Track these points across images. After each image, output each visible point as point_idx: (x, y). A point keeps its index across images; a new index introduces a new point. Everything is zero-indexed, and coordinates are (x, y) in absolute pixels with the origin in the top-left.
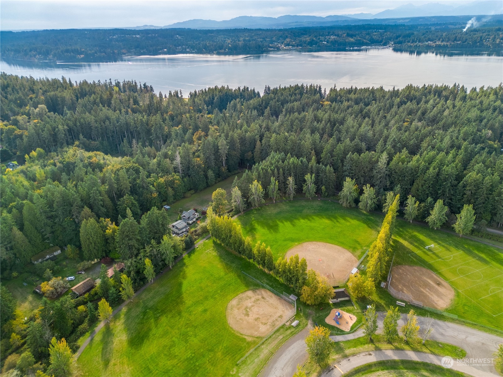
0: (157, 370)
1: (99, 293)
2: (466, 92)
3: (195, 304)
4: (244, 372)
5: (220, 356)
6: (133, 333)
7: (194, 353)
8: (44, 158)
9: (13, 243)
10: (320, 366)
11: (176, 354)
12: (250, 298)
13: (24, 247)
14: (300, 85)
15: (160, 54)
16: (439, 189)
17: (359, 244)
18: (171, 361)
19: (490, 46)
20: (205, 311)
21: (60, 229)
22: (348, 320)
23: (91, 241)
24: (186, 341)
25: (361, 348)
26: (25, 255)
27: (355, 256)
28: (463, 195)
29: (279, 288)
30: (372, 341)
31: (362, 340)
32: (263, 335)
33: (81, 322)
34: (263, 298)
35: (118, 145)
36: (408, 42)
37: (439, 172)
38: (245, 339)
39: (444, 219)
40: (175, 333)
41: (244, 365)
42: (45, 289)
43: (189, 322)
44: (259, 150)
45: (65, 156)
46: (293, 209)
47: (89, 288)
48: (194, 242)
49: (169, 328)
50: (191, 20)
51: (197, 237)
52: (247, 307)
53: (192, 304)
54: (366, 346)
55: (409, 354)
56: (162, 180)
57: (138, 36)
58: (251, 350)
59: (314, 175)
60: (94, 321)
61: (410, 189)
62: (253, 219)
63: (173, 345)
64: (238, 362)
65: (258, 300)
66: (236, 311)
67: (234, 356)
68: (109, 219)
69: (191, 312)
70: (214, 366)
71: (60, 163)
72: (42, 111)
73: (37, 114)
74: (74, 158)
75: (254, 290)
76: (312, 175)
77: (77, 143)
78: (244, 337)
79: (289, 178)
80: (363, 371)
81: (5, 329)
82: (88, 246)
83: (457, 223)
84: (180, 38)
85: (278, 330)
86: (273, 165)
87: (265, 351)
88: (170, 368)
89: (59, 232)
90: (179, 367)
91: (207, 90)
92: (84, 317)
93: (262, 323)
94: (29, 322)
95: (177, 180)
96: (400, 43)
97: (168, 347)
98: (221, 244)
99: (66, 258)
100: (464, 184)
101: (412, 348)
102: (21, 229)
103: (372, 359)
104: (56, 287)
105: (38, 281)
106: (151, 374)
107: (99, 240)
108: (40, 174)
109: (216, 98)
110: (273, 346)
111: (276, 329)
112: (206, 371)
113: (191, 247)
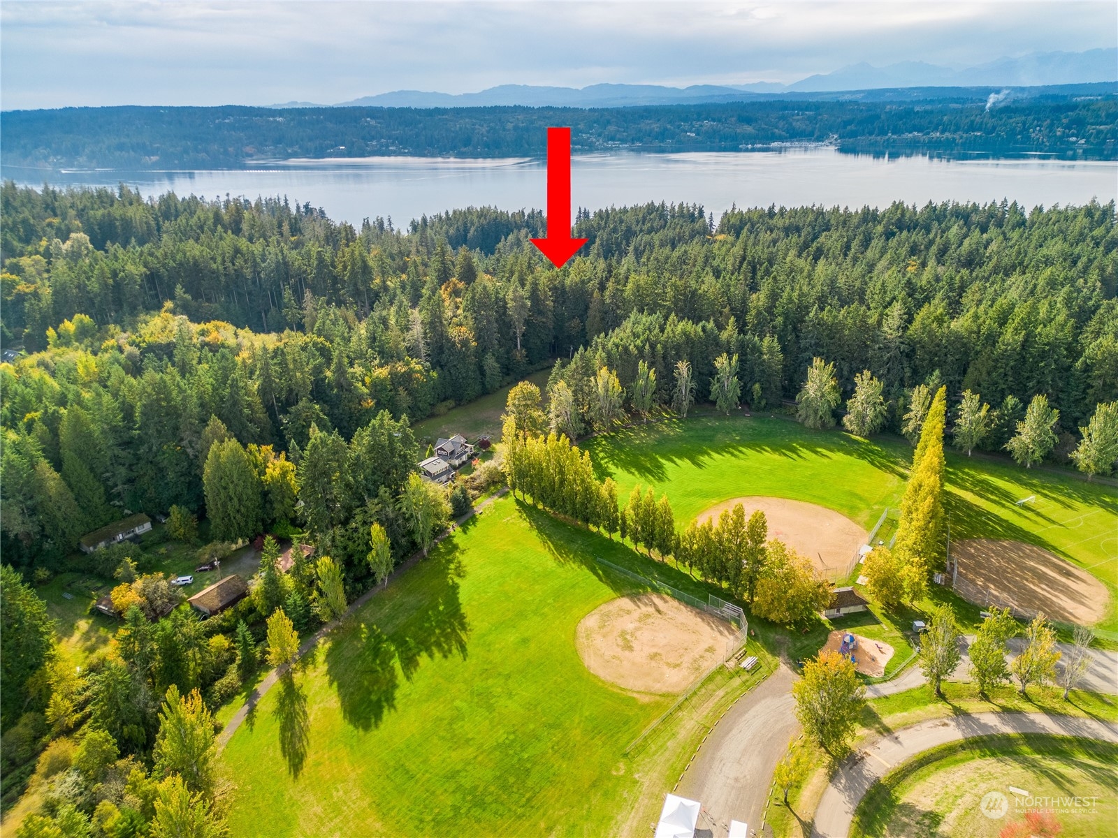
0: (427, 771)
1: (259, 608)
2: (1022, 215)
3: (496, 629)
4: (646, 770)
5: (578, 738)
6: (352, 693)
7: (514, 733)
8: (93, 336)
9: (39, 498)
10: (830, 753)
11: (469, 736)
12: (629, 612)
13: (63, 509)
14: (657, 204)
15: (330, 156)
16: (1028, 377)
17: (861, 499)
18: (460, 751)
19: (1043, 142)
20: (525, 641)
21: (150, 472)
22: (875, 653)
23: (232, 493)
24: (490, 708)
25: (917, 712)
26: (67, 530)
27: (858, 523)
28: (1085, 390)
29: (692, 591)
30: (941, 696)
31: (917, 694)
32: (676, 690)
33: (221, 673)
34: (659, 611)
35: (263, 315)
36: (871, 134)
37: (1026, 340)
38: (634, 698)
39: (1051, 438)
40: (459, 690)
41: (641, 756)
42: (123, 600)
43: (489, 667)
44: (597, 314)
45: (142, 332)
46: (691, 433)
47: (234, 596)
48: (471, 502)
49: (440, 680)
50: (394, 93)
51: (476, 492)
52: (623, 633)
53: (490, 629)
54: (931, 707)
55: (1037, 721)
56: (382, 373)
57: (279, 119)
58: (654, 723)
59: (735, 357)
60: (252, 669)
61: (959, 382)
62: (602, 455)
63: (458, 716)
64: (627, 749)
65: (648, 616)
66: (598, 641)
67: (612, 736)
68: (270, 447)
69: (489, 645)
70: (569, 759)
71: (131, 345)
72: (79, 247)
73: (67, 254)
74: (165, 334)
75: (634, 597)
76: (730, 359)
77: (169, 304)
78: (629, 694)
79: (679, 364)
80: (936, 760)
81: (32, 690)
82: (224, 505)
83: (1081, 448)
84: (373, 123)
85: (710, 679)
86: (639, 337)
87: (689, 723)
88: (458, 768)
89: (146, 479)
90: (480, 763)
91: (451, 213)
92: (226, 661)
93: (668, 664)
94: (88, 675)
95: (417, 372)
96: (853, 134)
97: (446, 722)
98: (534, 506)
99: (166, 539)
100: (1087, 365)
101: (1041, 708)
102: (58, 465)
103: (953, 734)
104: (151, 596)
105: (100, 588)
106: (413, 783)
107: (250, 492)
108: (86, 367)
109: (473, 229)
110: (705, 713)
111: (705, 675)
112: (552, 771)
113: (466, 513)
